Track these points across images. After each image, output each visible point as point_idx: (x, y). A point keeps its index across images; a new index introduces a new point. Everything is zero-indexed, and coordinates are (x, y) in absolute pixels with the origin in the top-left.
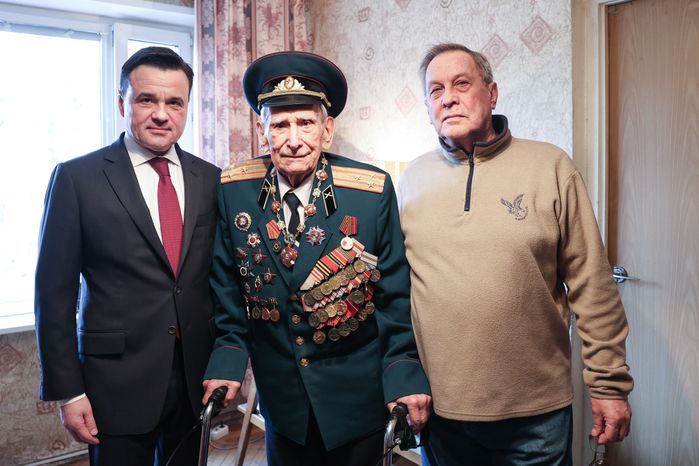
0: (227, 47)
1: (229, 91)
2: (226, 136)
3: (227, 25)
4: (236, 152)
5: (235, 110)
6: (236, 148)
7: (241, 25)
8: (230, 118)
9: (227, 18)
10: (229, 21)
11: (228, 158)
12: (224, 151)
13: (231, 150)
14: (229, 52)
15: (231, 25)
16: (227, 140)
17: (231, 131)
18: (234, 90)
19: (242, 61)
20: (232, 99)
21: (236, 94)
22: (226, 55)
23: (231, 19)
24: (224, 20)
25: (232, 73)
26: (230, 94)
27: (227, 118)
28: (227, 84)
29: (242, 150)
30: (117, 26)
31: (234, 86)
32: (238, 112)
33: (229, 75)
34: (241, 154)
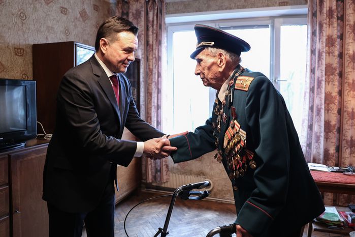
0: (325, 21)
1: (326, 44)
2: (324, 67)
3: (325, 10)
4: (329, 76)
5: (329, 53)
6: (329, 74)
7: (334, 7)
8: (326, 58)
9: (325, 6)
10: (326, 7)
11: (324, 78)
12: (322, 75)
13: (326, 75)
14: (326, 24)
15: (328, 9)
16: (324, 69)
17: (326, 65)
18: (329, 43)
19: (334, 27)
20: (327, 48)
21: (330, 45)
22: (324, 25)
23: (328, 6)
24: (324, 7)
25: (328, 34)
26: (326, 46)
27: (324, 59)
28: (324, 40)
29: (333, 74)
30: (276, 20)
31: (329, 40)
32: (331, 54)
33: (326, 36)
34: (331, 77)
